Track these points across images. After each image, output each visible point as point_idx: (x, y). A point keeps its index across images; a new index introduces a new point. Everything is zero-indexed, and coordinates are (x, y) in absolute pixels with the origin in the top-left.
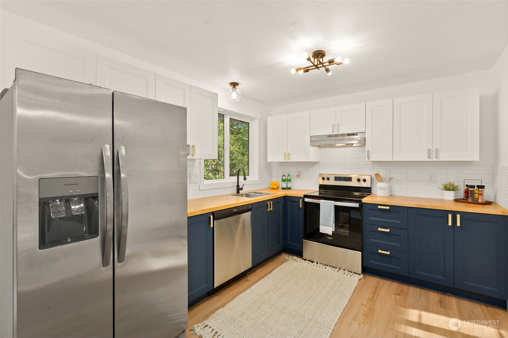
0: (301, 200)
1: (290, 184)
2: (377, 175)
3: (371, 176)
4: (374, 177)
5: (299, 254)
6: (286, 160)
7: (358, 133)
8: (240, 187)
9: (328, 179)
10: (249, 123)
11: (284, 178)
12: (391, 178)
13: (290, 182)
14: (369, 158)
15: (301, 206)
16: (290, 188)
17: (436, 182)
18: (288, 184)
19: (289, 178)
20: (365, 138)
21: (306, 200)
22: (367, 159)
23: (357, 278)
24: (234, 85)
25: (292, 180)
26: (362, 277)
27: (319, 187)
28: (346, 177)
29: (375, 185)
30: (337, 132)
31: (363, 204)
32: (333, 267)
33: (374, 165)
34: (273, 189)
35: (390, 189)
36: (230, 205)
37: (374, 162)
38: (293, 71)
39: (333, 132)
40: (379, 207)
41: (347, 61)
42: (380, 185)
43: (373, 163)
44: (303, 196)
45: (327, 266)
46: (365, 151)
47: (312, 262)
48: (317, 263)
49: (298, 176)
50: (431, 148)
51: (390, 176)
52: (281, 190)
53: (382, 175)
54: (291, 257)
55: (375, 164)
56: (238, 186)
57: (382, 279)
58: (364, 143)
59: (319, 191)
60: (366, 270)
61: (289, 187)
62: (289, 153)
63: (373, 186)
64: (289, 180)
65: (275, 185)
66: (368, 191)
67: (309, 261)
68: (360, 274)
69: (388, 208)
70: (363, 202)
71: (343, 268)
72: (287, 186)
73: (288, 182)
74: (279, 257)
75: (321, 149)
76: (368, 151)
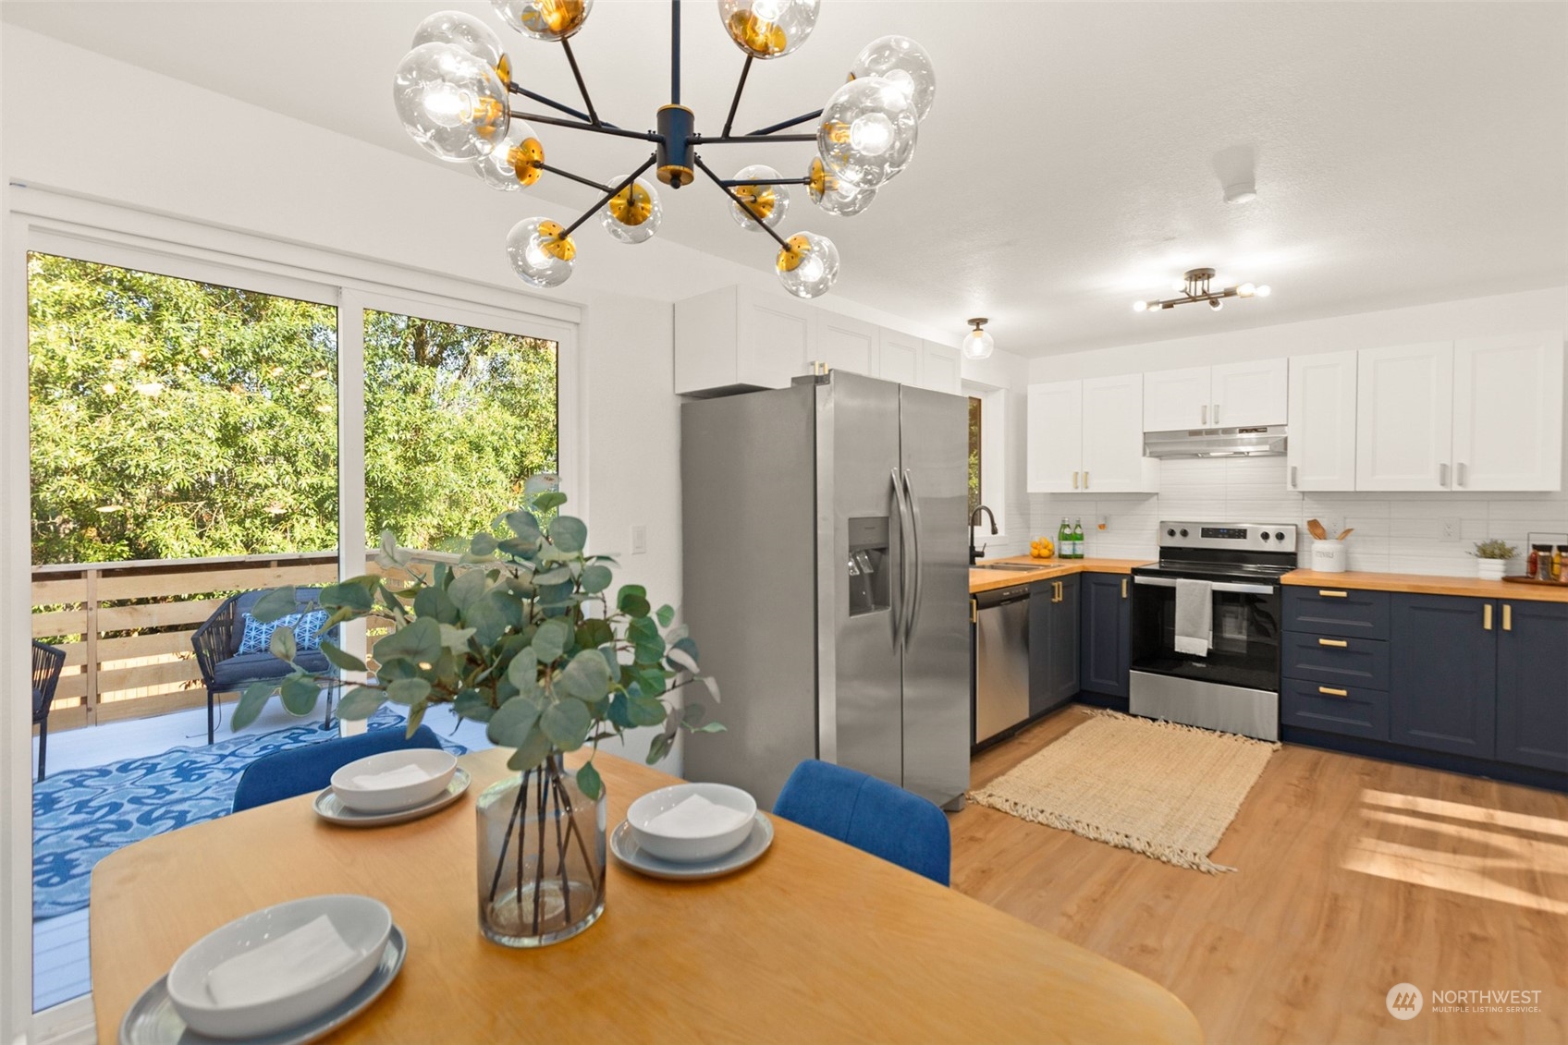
0: (1125, 581)
1: (1081, 547)
2: (1314, 524)
3: (1296, 525)
4: (1304, 527)
5: (1120, 704)
6: (1077, 488)
7: (1268, 429)
8: (976, 550)
9: (1184, 533)
10: (980, 400)
11: (1067, 531)
12: (1348, 531)
13: (1080, 542)
14: (1294, 485)
15: (1124, 595)
16: (1081, 557)
17: (1460, 538)
18: (1077, 547)
19: (1078, 531)
20: (1286, 440)
21: (1139, 579)
22: (1290, 487)
23: (1266, 750)
24: (978, 323)
25: (1085, 537)
26: (1280, 748)
27: (1161, 552)
28: (1234, 530)
29: (1306, 549)
30: (1213, 423)
31: (1284, 587)
32: (1207, 729)
33: (1303, 499)
34: (1039, 557)
35: (1346, 556)
36: (999, 582)
37: (1303, 493)
38: (1140, 307)
39: (1205, 423)
40: (1323, 593)
41: (1264, 292)
42: (1319, 545)
43: (1301, 497)
44: (1129, 572)
45: (1192, 726)
46: (1286, 467)
47: (1154, 720)
48: (1167, 722)
49: (1102, 527)
50: (1448, 463)
51: (1345, 527)
52: (1057, 560)
53: (1324, 523)
54: (1098, 712)
55: (1306, 498)
56: (972, 548)
57: (1327, 751)
58: (1283, 450)
59: (1160, 562)
60: (1288, 734)
61: (1079, 552)
62: (1087, 473)
63: (1300, 549)
64: (1081, 538)
65: (1045, 548)
66: (1289, 560)
67: (1145, 717)
68: (1273, 742)
69: (1344, 594)
70: (1282, 582)
71: (1231, 730)
72: (1074, 550)
73: (1077, 542)
74: (1069, 711)
75: (1163, 462)
76: (1294, 469)
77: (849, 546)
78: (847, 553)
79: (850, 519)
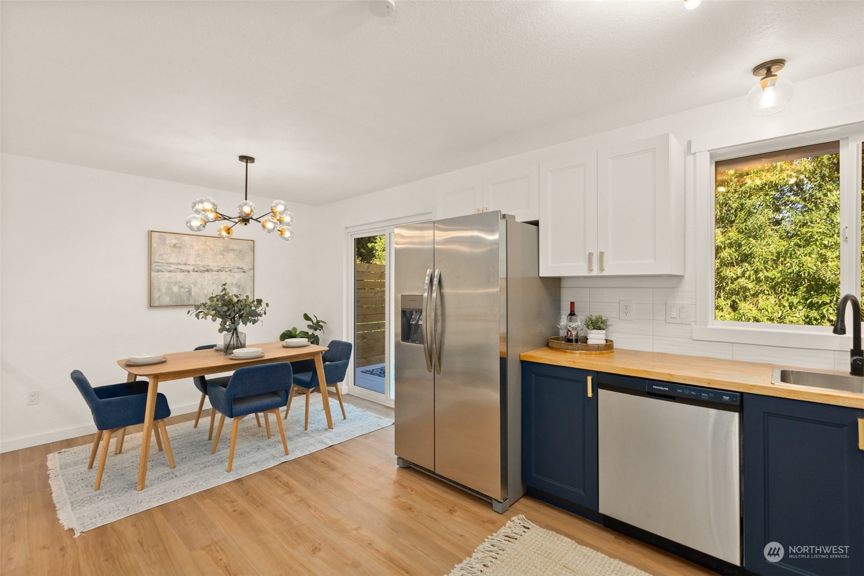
77: (402, 308)
78: (401, 312)
79: (402, 295)
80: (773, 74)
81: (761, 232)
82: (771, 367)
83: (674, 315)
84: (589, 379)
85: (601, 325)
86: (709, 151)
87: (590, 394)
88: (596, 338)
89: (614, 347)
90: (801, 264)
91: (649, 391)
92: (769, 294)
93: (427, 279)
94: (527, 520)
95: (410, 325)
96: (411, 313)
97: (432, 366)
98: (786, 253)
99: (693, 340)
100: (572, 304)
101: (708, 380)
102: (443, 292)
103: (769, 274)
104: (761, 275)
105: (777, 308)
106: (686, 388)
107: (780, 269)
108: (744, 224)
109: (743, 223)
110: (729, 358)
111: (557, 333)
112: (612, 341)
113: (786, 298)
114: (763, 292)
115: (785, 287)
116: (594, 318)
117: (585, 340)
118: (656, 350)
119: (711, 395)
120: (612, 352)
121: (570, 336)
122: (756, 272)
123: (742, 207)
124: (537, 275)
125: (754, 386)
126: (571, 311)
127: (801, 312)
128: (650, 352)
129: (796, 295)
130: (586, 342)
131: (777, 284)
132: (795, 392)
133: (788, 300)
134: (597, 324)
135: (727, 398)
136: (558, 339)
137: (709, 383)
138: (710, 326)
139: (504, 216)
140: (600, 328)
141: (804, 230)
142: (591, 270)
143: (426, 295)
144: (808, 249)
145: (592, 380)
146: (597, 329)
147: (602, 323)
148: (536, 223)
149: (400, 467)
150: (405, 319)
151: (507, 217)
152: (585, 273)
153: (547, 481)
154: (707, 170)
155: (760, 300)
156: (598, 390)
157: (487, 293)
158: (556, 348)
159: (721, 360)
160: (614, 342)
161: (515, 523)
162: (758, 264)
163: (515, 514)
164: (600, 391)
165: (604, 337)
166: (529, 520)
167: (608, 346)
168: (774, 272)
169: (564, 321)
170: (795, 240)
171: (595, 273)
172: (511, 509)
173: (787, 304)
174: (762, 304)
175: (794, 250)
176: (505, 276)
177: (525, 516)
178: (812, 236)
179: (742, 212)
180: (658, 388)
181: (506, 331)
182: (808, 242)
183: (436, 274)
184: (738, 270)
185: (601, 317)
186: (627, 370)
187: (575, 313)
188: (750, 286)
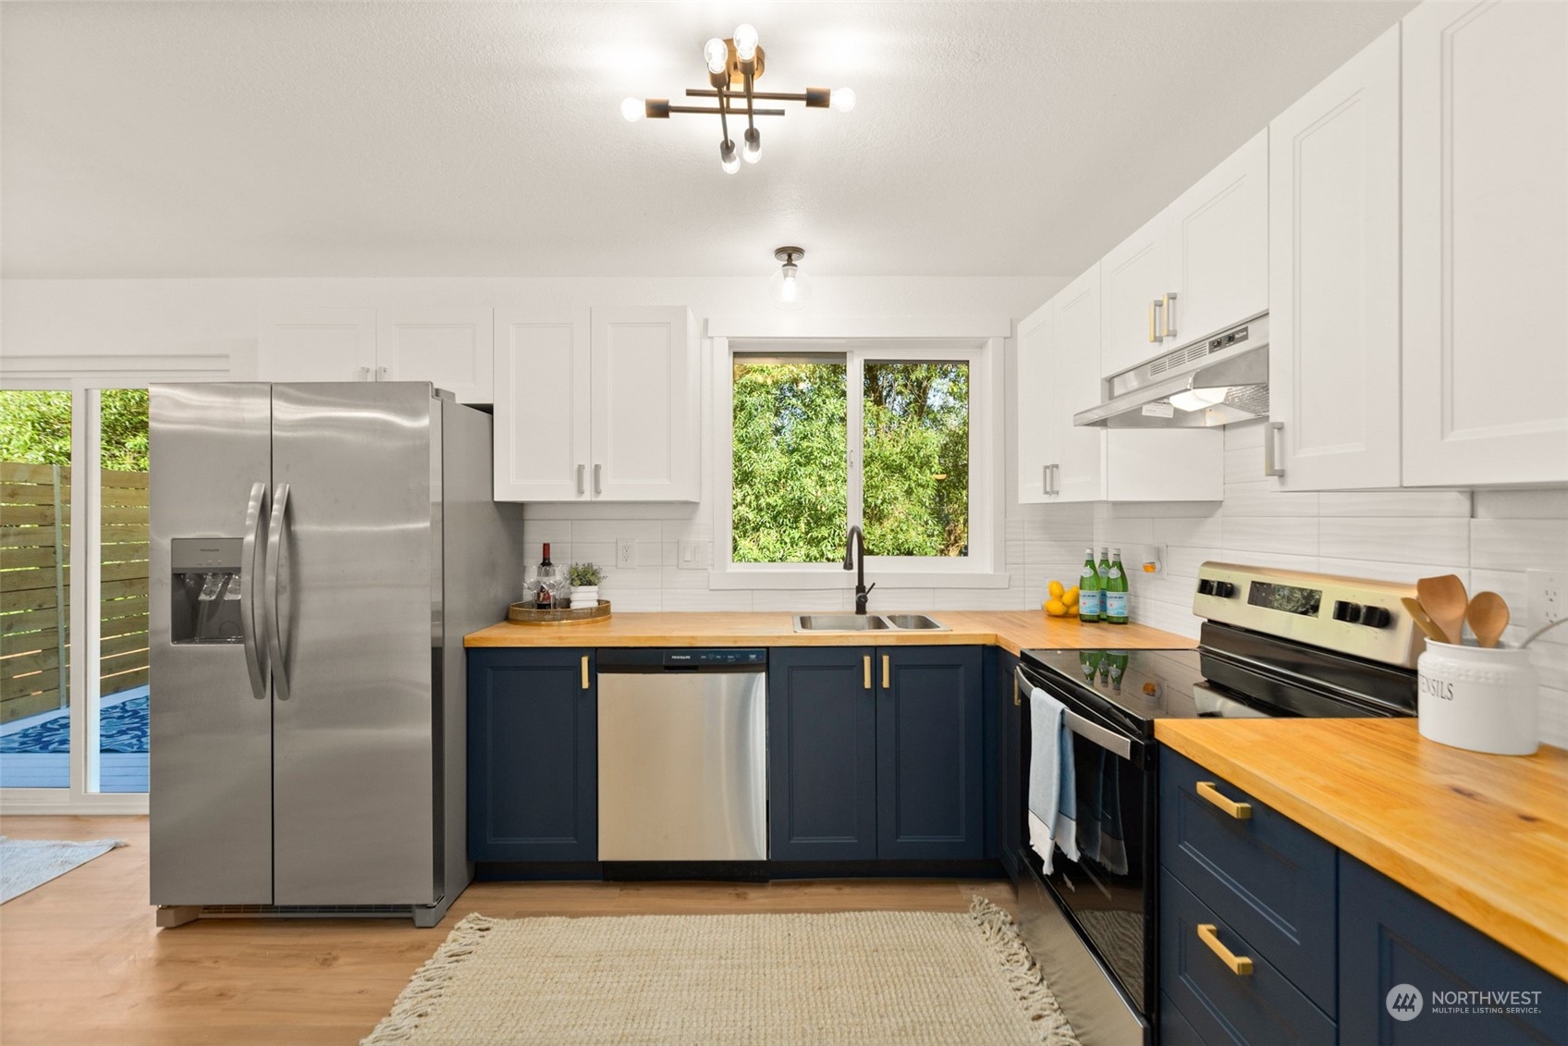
77: (173, 569)
78: (170, 577)
79: (173, 540)
80: (794, 262)
81: (763, 441)
82: (792, 614)
83: (688, 557)
84: (585, 660)
85: (592, 578)
86: (728, 338)
87: (585, 685)
88: (584, 598)
89: (612, 611)
90: (802, 489)
91: (667, 664)
92: (770, 528)
93: (253, 507)
94: (483, 918)
95: (195, 605)
96: (200, 578)
97: (265, 686)
98: (787, 473)
99: (711, 590)
100: (546, 547)
101: (734, 637)
102: (294, 531)
103: (771, 500)
104: (762, 502)
105: (778, 545)
106: (711, 652)
107: (782, 494)
108: (745, 430)
109: (742, 429)
110: (749, 609)
111: (520, 597)
112: (608, 602)
113: (787, 532)
114: (763, 524)
115: (786, 517)
116: (580, 568)
117: (567, 603)
118: (667, 609)
119: (738, 656)
120: (610, 618)
121: (544, 599)
122: (757, 498)
123: (742, 405)
124: (490, 499)
125: (779, 637)
126: (544, 559)
127: (802, 550)
128: (658, 613)
129: (797, 528)
130: (569, 607)
131: (779, 513)
132: (815, 637)
133: (789, 534)
134: (585, 577)
135: (753, 657)
136: (521, 606)
137: (735, 642)
138: (729, 571)
139: (437, 392)
140: (590, 583)
141: (805, 444)
142: (581, 491)
143: (250, 538)
144: (809, 469)
145: (589, 662)
146: (586, 585)
147: (593, 574)
148: (488, 409)
149: (168, 929)
150: (182, 592)
151: (441, 394)
152: (572, 497)
153: (516, 842)
154: (725, 363)
155: (762, 535)
156: (597, 676)
157: (403, 531)
158: (522, 621)
159: (741, 613)
160: (612, 603)
161: (463, 931)
162: (759, 487)
163: (460, 918)
164: (601, 676)
165: (596, 597)
166: (488, 916)
167: (603, 610)
168: (775, 497)
169: (532, 576)
170: (796, 456)
171: (587, 497)
172: (450, 913)
173: (788, 540)
174: (763, 540)
175: (795, 469)
176: (440, 500)
177: (479, 913)
178: (811, 453)
179: (742, 413)
180: (678, 657)
181: (441, 599)
182: (809, 459)
183: (278, 494)
184: (738, 494)
185: (590, 566)
186: (638, 639)
187: (551, 561)
188: (751, 516)
